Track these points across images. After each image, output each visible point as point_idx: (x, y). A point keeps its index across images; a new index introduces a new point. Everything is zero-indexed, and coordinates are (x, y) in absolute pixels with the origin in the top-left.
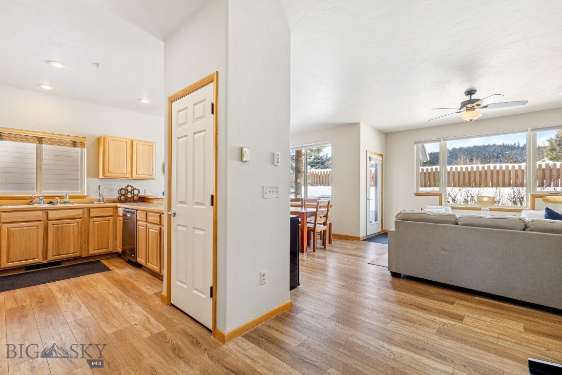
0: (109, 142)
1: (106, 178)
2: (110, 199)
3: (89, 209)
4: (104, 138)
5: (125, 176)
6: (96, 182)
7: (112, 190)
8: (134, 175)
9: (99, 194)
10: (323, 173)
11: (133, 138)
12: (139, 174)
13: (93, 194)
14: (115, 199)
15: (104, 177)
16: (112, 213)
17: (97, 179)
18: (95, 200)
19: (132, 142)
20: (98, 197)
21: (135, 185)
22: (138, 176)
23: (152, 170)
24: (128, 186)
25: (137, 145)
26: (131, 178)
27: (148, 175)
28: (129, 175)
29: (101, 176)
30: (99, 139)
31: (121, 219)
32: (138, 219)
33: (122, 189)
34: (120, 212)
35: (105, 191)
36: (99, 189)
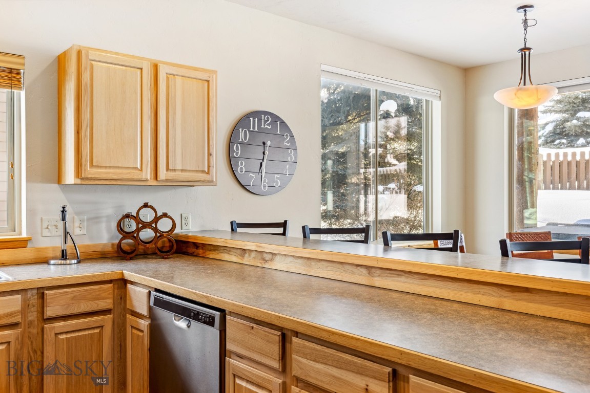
0: (92, 66)
1: (85, 182)
2: (95, 245)
3: (41, 292)
4: (79, 53)
5: (136, 175)
6: (54, 198)
7: (95, 220)
8: (163, 174)
9: (61, 232)
10: (553, 158)
11: (156, 57)
12: (174, 170)
13: (46, 233)
14: (104, 245)
15: (79, 181)
16: (110, 301)
17: (55, 186)
18: (50, 254)
19: (156, 67)
20: (58, 243)
21: (162, 201)
22: (171, 175)
23: (209, 155)
24: (146, 205)
25: (168, 78)
26: (155, 183)
27: (197, 171)
28: (147, 174)
29: (70, 177)
30: (60, 62)
31: (144, 324)
32: (230, 346)
33: (127, 216)
34: (139, 299)
35: (77, 224)
36: (63, 219)
